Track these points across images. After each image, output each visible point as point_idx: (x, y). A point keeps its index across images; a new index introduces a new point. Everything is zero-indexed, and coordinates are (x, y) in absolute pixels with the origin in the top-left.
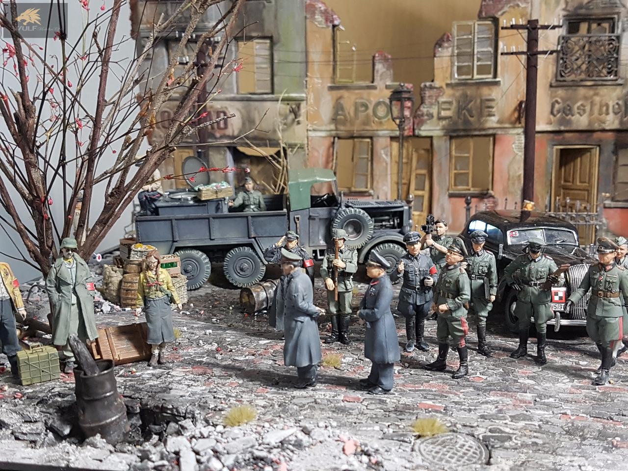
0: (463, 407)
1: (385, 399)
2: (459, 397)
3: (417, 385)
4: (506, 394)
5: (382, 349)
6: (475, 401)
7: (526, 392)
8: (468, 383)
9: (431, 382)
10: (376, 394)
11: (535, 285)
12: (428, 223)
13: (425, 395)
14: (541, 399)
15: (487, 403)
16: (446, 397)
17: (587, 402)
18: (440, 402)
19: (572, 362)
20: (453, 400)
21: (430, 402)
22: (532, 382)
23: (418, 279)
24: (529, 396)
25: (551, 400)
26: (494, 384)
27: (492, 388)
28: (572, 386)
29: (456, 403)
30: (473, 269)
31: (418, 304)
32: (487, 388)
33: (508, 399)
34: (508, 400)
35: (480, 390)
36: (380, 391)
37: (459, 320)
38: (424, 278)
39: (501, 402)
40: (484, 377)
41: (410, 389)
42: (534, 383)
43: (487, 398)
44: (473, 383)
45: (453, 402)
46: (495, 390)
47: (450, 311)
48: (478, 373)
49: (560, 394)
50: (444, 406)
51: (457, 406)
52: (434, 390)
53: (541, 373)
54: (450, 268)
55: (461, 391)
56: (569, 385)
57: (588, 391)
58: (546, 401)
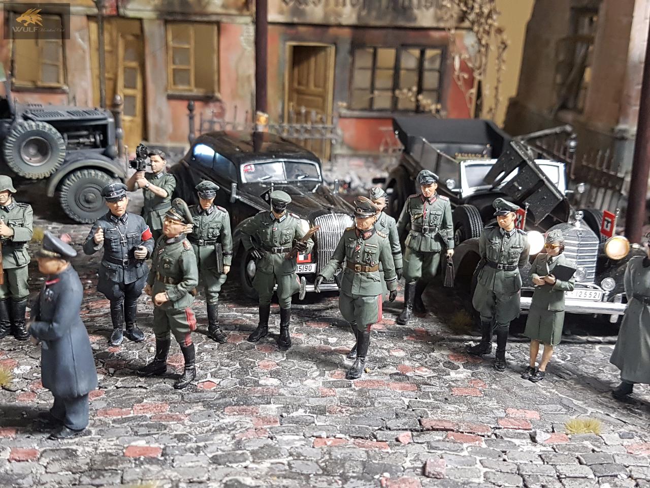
0: (189, 445)
1: (74, 447)
2: (183, 424)
3: (124, 410)
4: (244, 410)
5: (68, 377)
6: (206, 429)
7: (270, 403)
8: (196, 395)
9: (145, 401)
10: (63, 438)
11: (279, 251)
12: (138, 155)
13: (136, 429)
14: (288, 413)
15: (220, 429)
16: (165, 427)
17: (344, 410)
18: (157, 441)
19: (320, 339)
20: (175, 433)
21: (142, 443)
22: (275, 381)
23: (125, 250)
24: (273, 409)
25: (301, 412)
26: (229, 392)
27: (227, 400)
28: (324, 383)
29: (179, 438)
30: (201, 232)
31: (127, 282)
32: (221, 401)
33: (248, 419)
34: (248, 421)
35: (210, 407)
36: (68, 434)
37: (183, 313)
38: (134, 249)
39: (238, 426)
40: (216, 381)
41: (115, 418)
42: (279, 382)
43: (221, 421)
44: (203, 395)
45: (176, 436)
46: (230, 404)
47: (170, 302)
48: (209, 375)
49: (311, 399)
50: (162, 446)
51: (180, 444)
52: (148, 416)
53: (286, 365)
54: (169, 242)
55: (187, 412)
56: (319, 383)
57: (341, 390)
58: (295, 414)
